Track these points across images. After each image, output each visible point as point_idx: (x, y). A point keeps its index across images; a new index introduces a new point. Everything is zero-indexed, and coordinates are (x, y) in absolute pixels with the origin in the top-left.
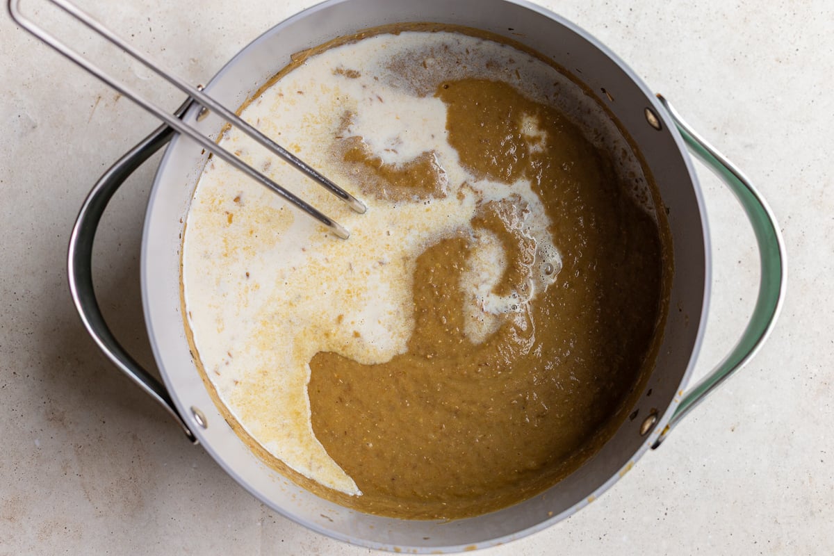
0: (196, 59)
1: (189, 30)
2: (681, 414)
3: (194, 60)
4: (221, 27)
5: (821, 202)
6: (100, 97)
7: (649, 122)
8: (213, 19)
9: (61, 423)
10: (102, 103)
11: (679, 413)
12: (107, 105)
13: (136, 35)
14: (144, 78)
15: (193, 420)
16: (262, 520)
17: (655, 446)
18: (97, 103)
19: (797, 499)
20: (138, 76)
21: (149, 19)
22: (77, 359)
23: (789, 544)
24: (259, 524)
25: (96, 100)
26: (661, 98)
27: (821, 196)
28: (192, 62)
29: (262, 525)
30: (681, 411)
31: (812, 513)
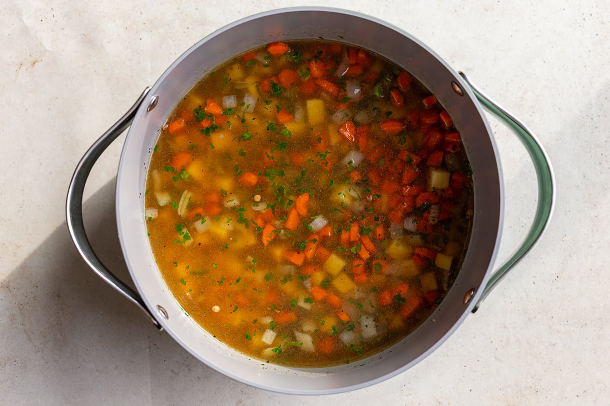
0: (86, 34)
1: (80, 15)
2: (488, 290)
3: (84, 35)
4: (102, 11)
5: (522, 105)
6: (21, 64)
8: (95, 6)
9: (7, 289)
10: (23, 68)
11: (487, 289)
12: (26, 70)
13: (44, 20)
14: (51, 49)
16: (150, 347)
17: (474, 311)
18: (20, 68)
19: (519, 311)
20: (48, 48)
21: (52, 9)
22: (16, 245)
23: (516, 342)
24: (148, 350)
25: (19, 66)
27: (521, 101)
28: (83, 36)
29: (150, 351)
30: (489, 287)
31: (530, 320)
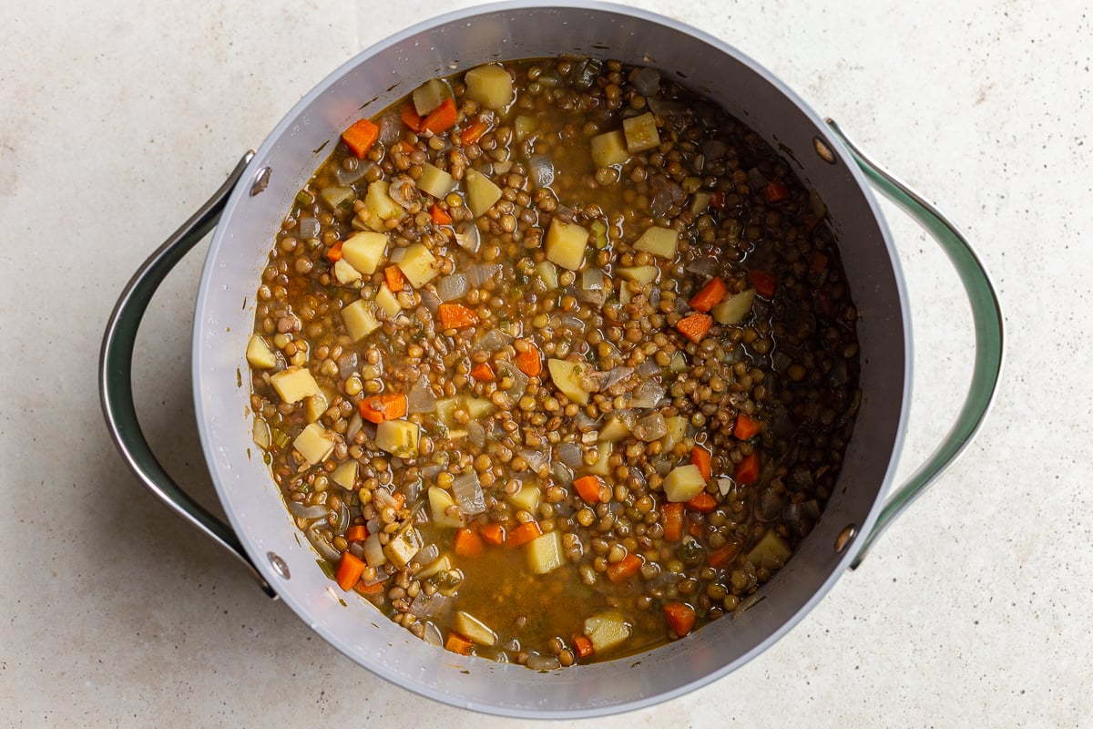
7: (820, 155)
15: (270, 569)
26: (832, 123)
